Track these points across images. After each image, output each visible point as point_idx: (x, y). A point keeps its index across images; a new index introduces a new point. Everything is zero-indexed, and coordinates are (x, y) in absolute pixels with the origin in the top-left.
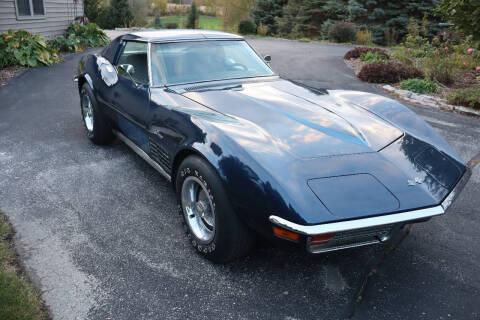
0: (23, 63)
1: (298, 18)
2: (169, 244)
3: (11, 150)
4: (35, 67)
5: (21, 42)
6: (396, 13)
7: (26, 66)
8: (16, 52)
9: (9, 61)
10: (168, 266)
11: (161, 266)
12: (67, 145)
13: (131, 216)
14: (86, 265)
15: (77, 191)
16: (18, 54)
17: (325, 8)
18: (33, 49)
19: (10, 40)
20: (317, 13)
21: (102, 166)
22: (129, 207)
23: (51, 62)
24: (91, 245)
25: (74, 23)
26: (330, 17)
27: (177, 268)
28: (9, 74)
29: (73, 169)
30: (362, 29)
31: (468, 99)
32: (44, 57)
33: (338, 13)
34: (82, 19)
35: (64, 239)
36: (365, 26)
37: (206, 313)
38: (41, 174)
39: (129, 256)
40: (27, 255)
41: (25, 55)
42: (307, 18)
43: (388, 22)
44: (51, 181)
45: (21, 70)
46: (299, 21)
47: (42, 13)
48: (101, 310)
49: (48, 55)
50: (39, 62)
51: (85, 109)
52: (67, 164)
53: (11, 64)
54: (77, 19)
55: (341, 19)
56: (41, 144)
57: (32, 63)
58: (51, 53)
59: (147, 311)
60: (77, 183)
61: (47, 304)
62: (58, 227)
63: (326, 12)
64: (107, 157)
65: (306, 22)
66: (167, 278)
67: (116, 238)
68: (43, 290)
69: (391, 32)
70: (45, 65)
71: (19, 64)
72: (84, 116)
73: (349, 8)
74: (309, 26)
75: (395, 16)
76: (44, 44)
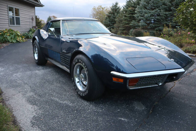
0: (11, 41)
1: (120, 28)
2: (68, 95)
3: (3, 67)
4: (15, 43)
5: (10, 33)
6: (158, 25)
7: (12, 42)
8: (8, 37)
9: (5, 40)
10: (68, 102)
11: (65, 102)
12: (27, 65)
13: (52, 87)
14: (32, 102)
15: (30, 79)
16: (9, 38)
17: (131, 24)
18: (15, 36)
19: (6, 33)
20: (127, 26)
21: (40, 72)
22: (52, 84)
23: (22, 41)
24: (35, 96)
25: (31, 29)
26: (133, 28)
27: (72, 102)
28: (5, 45)
29: (29, 73)
30: (146, 32)
31: (190, 50)
32: (19, 39)
33: (136, 26)
34: (35, 27)
35: (24, 94)
36: (146, 30)
37: (84, 117)
38: (15, 74)
39: (51, 99)
40: (7, 100)
41: (12, 38)
42: (123, 28)
43: (156, 29)
44: (19, 76)
45: (9, 44)
46: (120, 30)
47: (19, 24)
48: (38, 117)
49: (21, 38)
50: (17, 41)
51: (34, 51)
52: (26, 71)
53: (6, 41)
54: (33, 27)
55: (137, 28)
56: (16, 65)
57: (14, 41)
58: (22, 38)
59: (58, 117)
60: (30, 77)
61: (15, 115)
62: (21, 90)
63: (131, 26)
64: (43, 69)
65: (123, 30)
66: (67, 106)
67: (45, 94)
68: (13, 111)
69: (157, 33)
70: (19, 42)
71: (9, 42)
72: (34, 53)
73: (140, 24)
74: (125, 32)
75: (158, 27)
76: (19, 34)
